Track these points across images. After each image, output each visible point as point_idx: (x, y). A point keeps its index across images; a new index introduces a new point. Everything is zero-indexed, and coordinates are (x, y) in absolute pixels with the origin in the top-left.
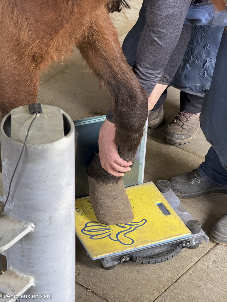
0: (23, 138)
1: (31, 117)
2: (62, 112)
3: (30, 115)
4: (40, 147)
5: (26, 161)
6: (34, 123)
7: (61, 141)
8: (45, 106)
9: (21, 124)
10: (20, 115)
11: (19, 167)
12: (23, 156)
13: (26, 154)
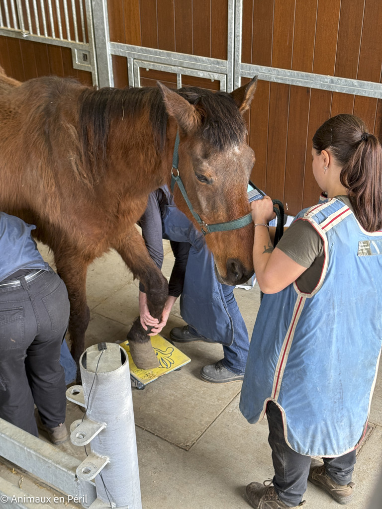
0: (94, 369)
1: (99, 353)
2: (120, 347)
3: (98, 351)
4: (106, 374)
5: (97, 384)
6: (102, 357)
7: (120, 368)
8: (109, 343)
9: (93, 358)
10: (93, 352)
11: (93, 388)
12: (95, 381)
13: (97, 379)
